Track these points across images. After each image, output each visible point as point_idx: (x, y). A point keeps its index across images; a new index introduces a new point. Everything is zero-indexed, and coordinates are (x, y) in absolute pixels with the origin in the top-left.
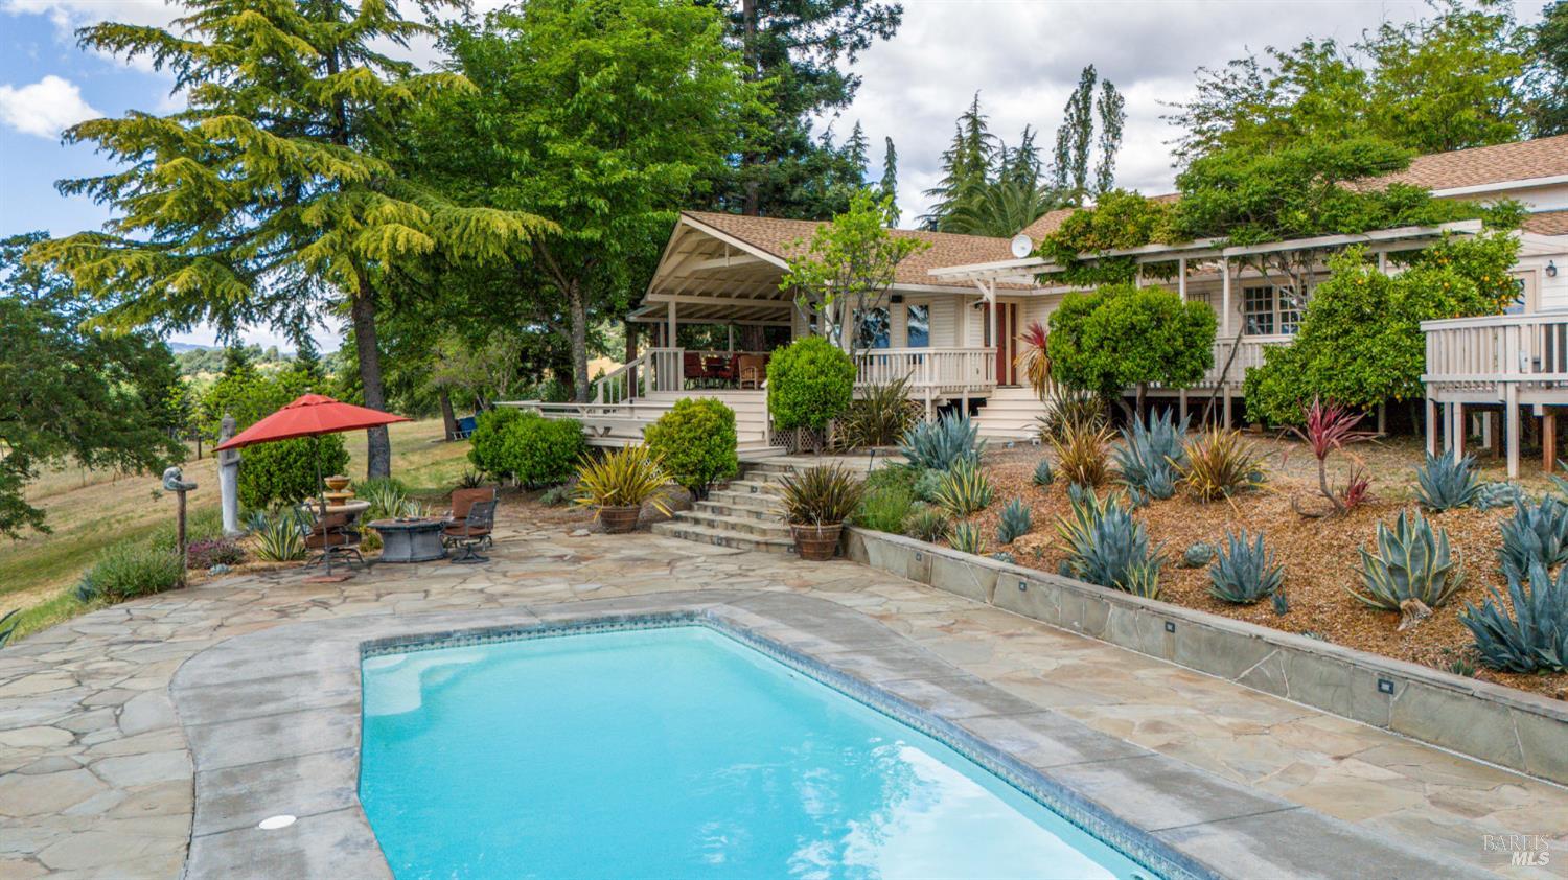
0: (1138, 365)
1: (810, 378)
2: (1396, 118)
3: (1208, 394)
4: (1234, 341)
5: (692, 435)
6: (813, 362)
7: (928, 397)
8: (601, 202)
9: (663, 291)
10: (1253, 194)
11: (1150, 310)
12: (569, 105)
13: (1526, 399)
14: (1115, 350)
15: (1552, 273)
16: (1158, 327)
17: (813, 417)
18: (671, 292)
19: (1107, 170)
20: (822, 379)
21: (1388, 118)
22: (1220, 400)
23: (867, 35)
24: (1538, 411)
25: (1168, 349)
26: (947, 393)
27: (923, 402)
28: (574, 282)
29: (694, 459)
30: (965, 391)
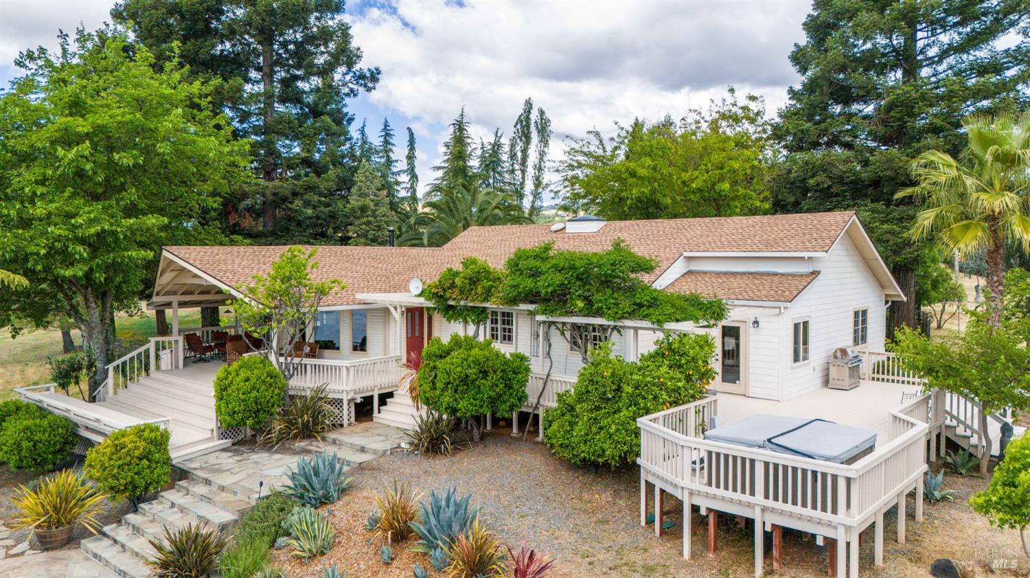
0: (472, 404)
1: (244, 394)
2: (684, 182)
3: (530, 410)
4: (545, 377)
5: (120, 462)
6: (247, 380)
7: (345, 398)
8: (80, 248)
9: (167, 294)
10: (549, 286)
11: (479, 365)
12: (59, 167)
13: (696, 501)
14: (456, 391)
15: (756, 325)
16: (484, 378)
17: (248, 422)
18: (174, 293)
19: (540, 166)
20: (254, 394)
21: (679, 182)
22: (536, 417)
23: (355, 87)
24: (703, 512)
25: (492, 393)
26: (360, 392)
27: (341, 400)
28: (89, 289)
29: (123, 481)
30: (376, 389)
